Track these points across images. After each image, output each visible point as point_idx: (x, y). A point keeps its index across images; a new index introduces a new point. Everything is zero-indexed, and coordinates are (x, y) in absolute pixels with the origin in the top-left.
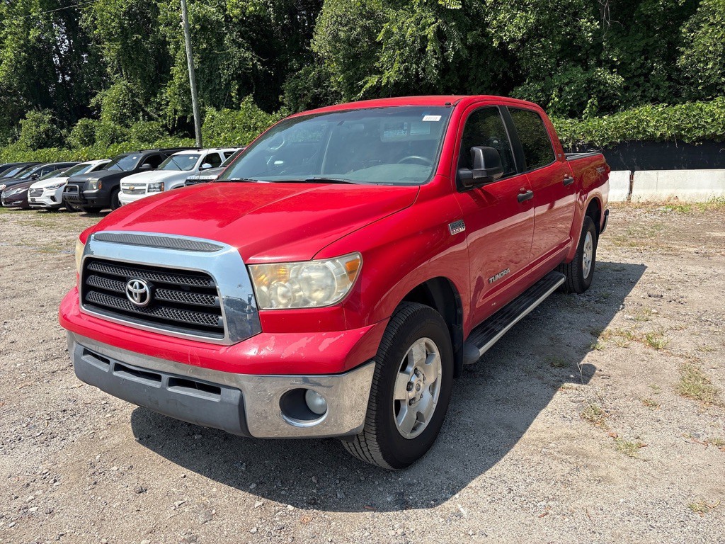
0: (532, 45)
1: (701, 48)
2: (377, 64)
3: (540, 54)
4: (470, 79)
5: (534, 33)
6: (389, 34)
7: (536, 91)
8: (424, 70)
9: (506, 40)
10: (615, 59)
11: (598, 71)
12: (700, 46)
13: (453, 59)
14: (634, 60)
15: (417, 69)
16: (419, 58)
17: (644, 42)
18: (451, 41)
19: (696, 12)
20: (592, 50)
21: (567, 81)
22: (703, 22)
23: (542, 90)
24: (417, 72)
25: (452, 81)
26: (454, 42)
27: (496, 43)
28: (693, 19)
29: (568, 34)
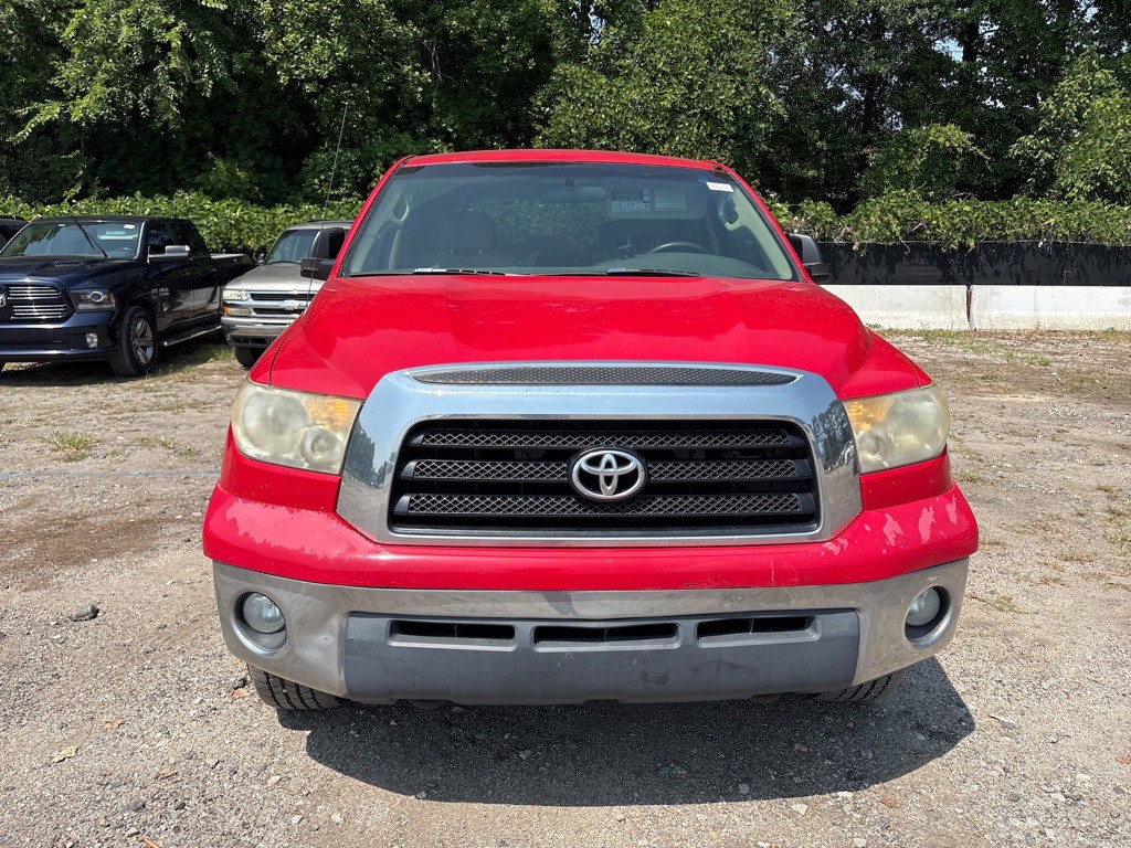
0: (338, 91)
1: (561, 128)
2: (55, 81)
3: (352, 107)
4: (232, 130)
5: (344, 73)
6: (83, 31)
7: (350, 163)
8: (150, 103)
9: (299, 75)
10: (451, 130)
11: (434, 144)
12: (561, 126)
13: (212, 92)
14: (470, 134)
15: (135, 102)
16: (137, 81)
17: (480, 110)
18: (204, 61)
19: (550, 82)
20: (416, 113)
21: (394, 152)
22: (559, 94)
23: (358, 162)
24: (136, 106)
25: (200, 130)
26: (211, 65)
27: (283, 80)
28: (548, 89)
29: (389, 84)
